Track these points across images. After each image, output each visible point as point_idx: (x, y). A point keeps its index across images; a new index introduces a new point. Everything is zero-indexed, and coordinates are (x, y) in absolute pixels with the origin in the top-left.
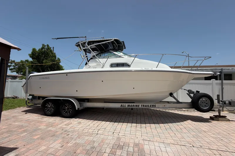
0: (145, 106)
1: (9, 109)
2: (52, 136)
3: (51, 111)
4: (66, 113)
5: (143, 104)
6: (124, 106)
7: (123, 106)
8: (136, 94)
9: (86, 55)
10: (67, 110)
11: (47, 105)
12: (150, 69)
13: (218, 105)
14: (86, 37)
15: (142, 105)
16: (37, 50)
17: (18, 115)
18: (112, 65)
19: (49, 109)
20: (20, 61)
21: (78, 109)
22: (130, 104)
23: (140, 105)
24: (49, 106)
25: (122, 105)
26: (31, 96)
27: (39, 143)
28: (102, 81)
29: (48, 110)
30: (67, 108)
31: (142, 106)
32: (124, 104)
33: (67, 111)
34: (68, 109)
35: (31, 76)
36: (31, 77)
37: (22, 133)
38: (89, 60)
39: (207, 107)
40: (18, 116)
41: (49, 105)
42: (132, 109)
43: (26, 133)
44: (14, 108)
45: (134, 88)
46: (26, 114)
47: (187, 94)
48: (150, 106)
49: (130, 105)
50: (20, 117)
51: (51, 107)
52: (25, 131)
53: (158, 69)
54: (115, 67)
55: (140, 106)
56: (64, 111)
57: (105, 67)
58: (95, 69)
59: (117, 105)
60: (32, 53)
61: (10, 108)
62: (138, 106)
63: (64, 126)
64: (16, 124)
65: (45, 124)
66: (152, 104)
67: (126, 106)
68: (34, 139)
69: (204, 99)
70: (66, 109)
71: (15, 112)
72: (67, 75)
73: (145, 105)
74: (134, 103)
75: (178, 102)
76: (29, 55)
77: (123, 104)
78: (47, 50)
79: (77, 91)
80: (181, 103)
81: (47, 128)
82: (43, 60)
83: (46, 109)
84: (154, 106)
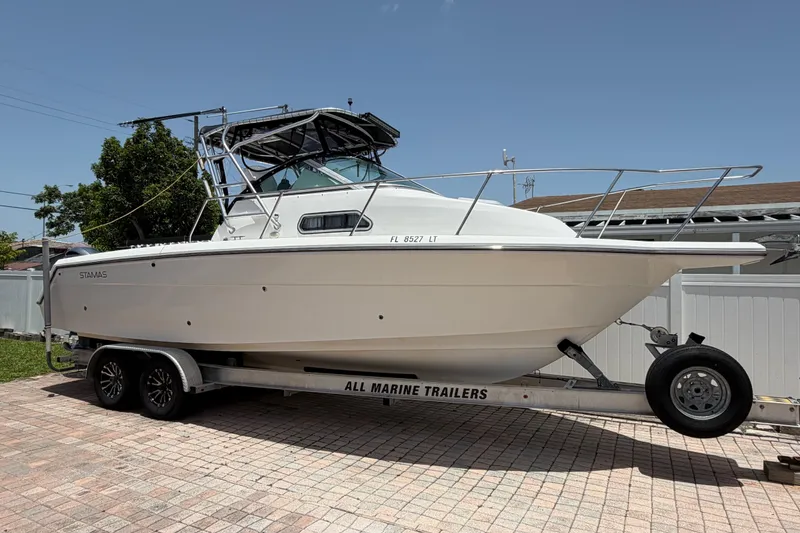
0: (440, 392)
1: (12, 378)
2: (76, 467)
3: (117, 391)
4: (158, 402)
5: (433, 385)
6: (358, 387)
7: (355, 389)
8: (401, 340)
9: (224, 186)
10: (160, 392)
11: (106, 370)
12: (425, 241)
13: (792, 409)
14: (222, 110)
15: (428, 388)
16: (122, 145)
17: (27, 398)
18: (306, 225)
19: (111, 386)
20: (76, 189)
21: (192, 389)
22: (383, 382)
23: (422, 385)
24: (112, 375)
25: (350, 383)
26: (77, 338)
27: (34, 479)
28: (264, 289)
29: (108, 390)
30: (160, 384)
31: (431, 391)
32: (359, 380)
33: (160, 395)
34: (163, 388)
35: (58, 268)
36: (59, 271)
37: (10, 449)
38: (232, 205)
39: (713, 413)
40: (25, 402)
41: (111, 372)
42: (386, 401)
43: (17, 452)
44: (27, 377)
45: (381, 317)
46: (50, 396)
47: (647, 344)
48: (460, 393)
49: (380, 385)
50: (29, 406)
51: (116, 379)
52: (17, 446)
53: (466, 239)
54: (318, 228)
55: (422, 392)
56: (153, 396)
57: (281, 232)
58: (238, 241)
59: (334, 384)
60: (103, 158)
61: (16, 374)
62: (415, 390)
63: (132, 444)
64: (8, 424)
65: (81, 433)
66: (472, 387)
67: (368, 387)
68: (29, 468)
69: (701, 375)
70: (157, 388)
71: (24, 390)
72: (153, 265)
73: (442, 386)
74: (413, 377)
75: (602, 384)
76: (94, 167)
77: (353, 379)
78: (155, 142)
79: (189, 323)
80: (616, 387)
81: (78, 444)
82: (142, 185)
83: (104, 385)
84: (479, 394)
